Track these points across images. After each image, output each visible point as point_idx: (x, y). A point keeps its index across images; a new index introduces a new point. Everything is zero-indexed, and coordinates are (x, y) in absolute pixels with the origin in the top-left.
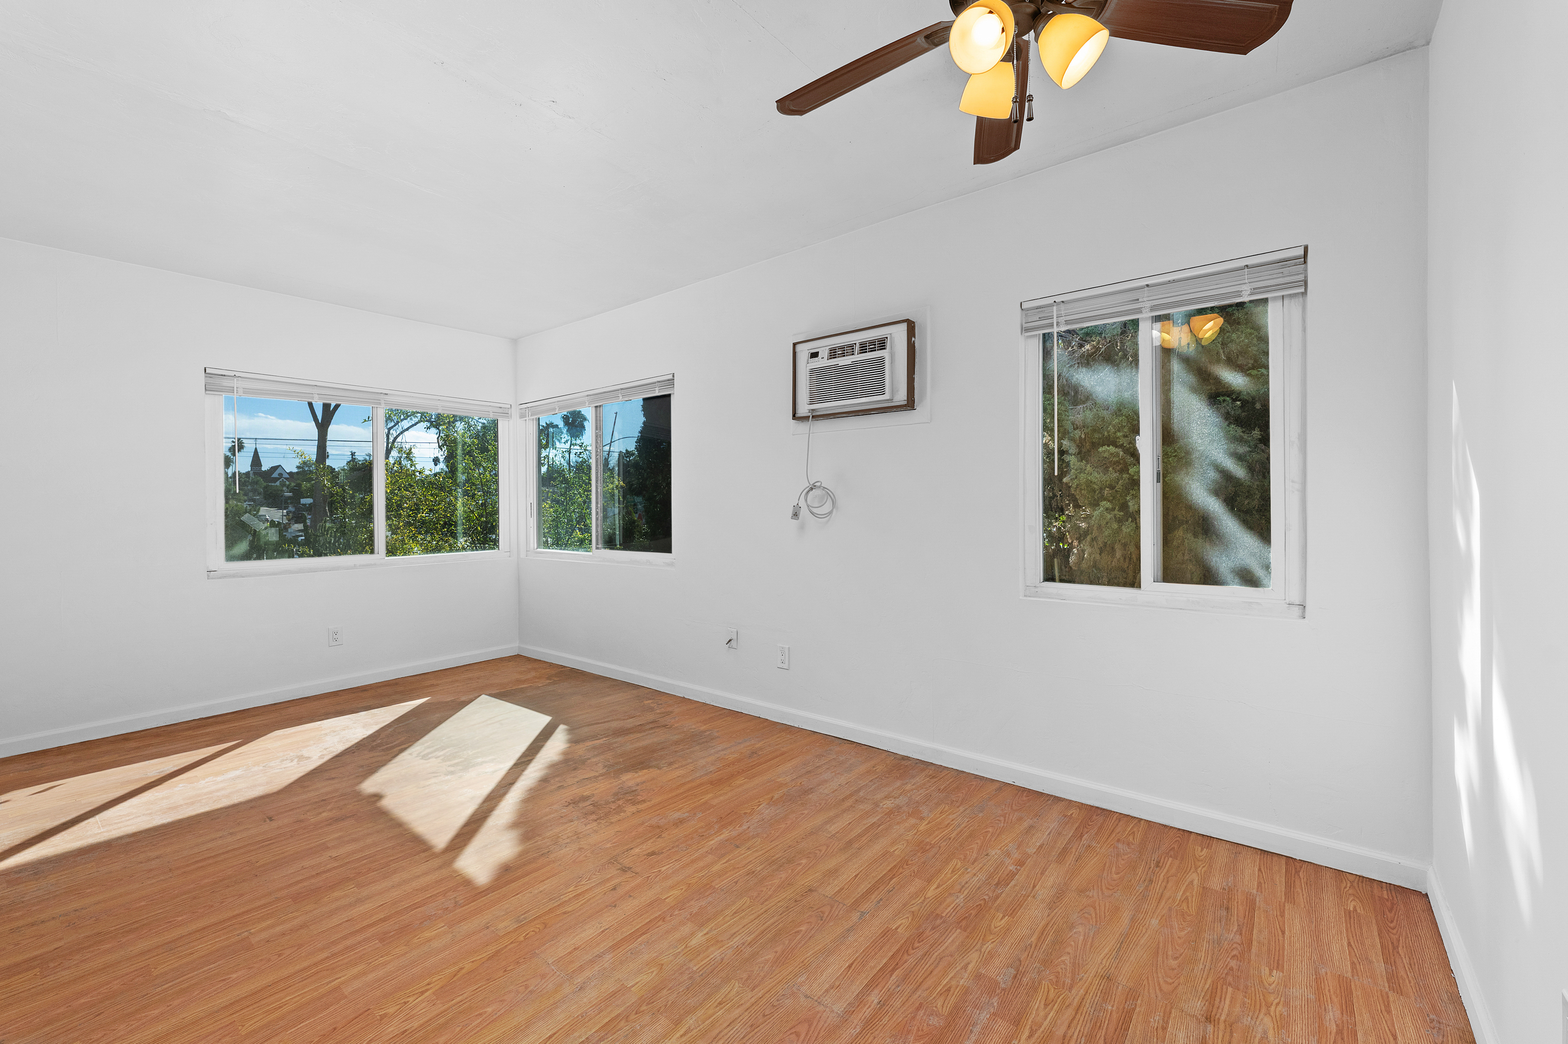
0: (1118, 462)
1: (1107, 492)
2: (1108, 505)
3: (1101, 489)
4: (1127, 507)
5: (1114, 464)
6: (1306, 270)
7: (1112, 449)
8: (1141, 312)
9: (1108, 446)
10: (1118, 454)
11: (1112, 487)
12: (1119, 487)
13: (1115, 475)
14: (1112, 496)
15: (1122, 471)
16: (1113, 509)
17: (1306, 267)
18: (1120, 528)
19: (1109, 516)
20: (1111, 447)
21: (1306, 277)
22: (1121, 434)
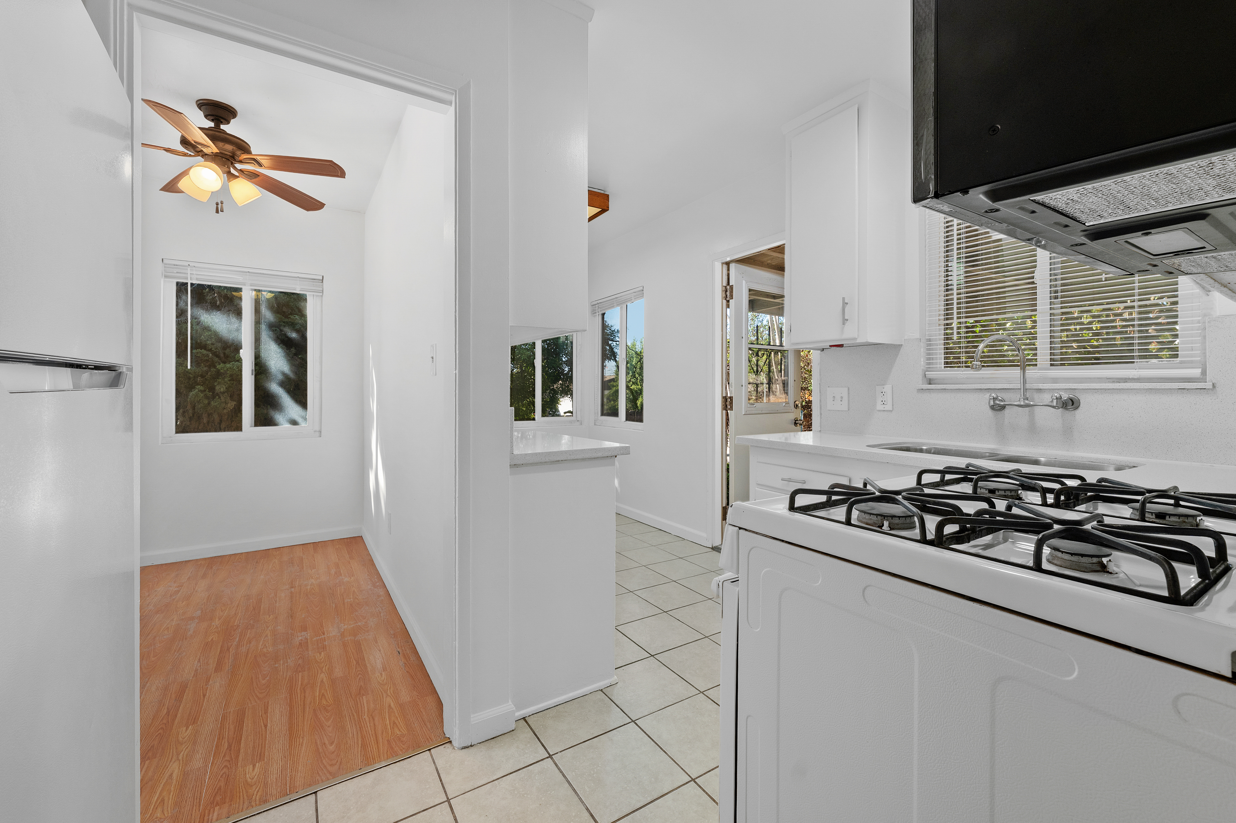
0: (207, 361)
1: (199, 379)
2: (202, 388)
3: (194, 377)
4: (214, 389)
5: (204, 361)
6: (323, 285)
7: (204, 352)
8: (245, 285)
9: (201, 349)
10: (208, 356)
11: (202, 376)
12: (208, 376)
13: (205, 369)
14: (202, 382)
15: (210, 366)
16: (205, 391)
17: (323, 284)
18: (209, 404)
19: (202, 395)
20: (203, 350)
21: (323, 289)
22: (210, 342)
